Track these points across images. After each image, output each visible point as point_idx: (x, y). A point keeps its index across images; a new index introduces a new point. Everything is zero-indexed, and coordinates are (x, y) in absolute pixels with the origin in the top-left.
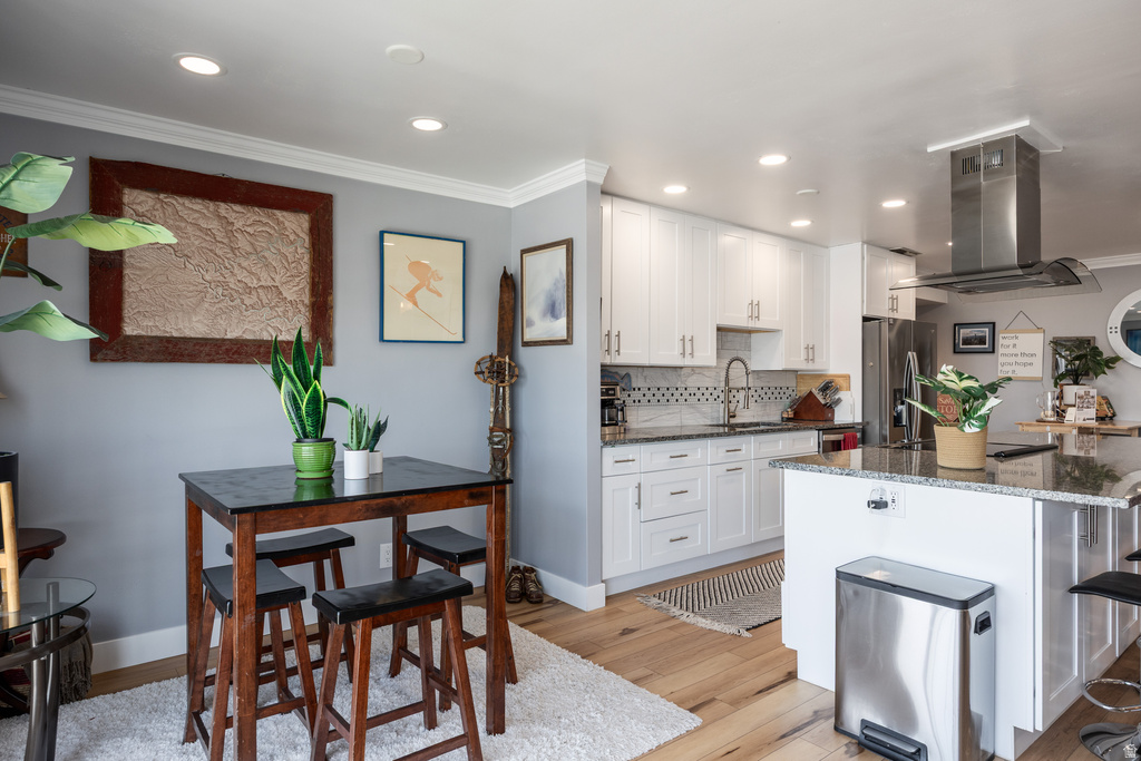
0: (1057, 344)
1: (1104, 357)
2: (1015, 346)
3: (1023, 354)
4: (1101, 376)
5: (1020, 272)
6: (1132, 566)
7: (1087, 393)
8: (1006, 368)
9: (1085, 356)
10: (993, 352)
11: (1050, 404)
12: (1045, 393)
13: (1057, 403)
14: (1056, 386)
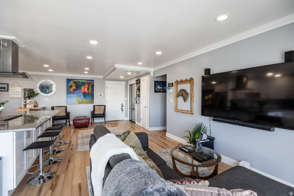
0: (25, 90)
1: (35, 93)
2: (14, 90)
3: (16, 92)
4: (35, 98)
5: (12, 74)
6: (39, 140)
7: (32, 101)
8: (11, 95)
9: (31, 93)
10: (8, 91)
11: (23, 104)
12: (22, 101)
13: (25, 103)
14: (24, 100)
